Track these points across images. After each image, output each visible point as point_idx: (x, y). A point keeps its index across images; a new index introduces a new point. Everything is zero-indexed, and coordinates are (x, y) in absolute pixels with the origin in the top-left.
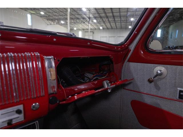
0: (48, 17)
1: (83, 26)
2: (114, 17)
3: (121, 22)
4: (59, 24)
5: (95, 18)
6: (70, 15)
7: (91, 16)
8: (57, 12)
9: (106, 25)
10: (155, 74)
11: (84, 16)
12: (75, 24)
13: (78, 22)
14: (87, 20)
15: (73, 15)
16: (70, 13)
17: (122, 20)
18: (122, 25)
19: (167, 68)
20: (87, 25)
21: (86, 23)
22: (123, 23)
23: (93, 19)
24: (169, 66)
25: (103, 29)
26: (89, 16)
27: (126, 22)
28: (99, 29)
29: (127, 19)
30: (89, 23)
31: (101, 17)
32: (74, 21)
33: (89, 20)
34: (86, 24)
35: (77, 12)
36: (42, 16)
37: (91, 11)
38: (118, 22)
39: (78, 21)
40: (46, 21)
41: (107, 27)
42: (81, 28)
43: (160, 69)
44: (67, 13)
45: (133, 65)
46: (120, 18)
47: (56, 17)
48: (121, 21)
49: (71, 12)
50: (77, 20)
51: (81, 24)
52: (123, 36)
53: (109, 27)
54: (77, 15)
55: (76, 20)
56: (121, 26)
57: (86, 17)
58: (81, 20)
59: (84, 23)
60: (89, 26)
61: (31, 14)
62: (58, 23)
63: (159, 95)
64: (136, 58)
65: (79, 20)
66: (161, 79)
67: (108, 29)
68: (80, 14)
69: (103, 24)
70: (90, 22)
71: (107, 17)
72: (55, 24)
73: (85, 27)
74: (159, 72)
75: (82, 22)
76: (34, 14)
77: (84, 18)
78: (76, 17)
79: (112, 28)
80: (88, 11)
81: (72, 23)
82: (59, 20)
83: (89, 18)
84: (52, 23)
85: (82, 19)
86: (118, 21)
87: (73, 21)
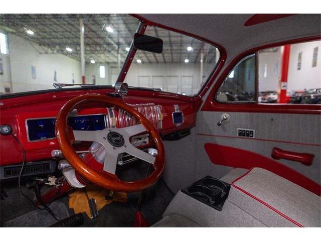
0: (41, 40)
1: (107, 57)
3: (172, 53)
4: (63, 54)
6: (85, 38)
7: (121, 40)
9: (147, 57)
10: (222, 119)
11: (110, 41)
12: (93, 53)
13: (97, 50)
14: (114, 48)
15: (88, 37)
16: (85, 34)
17: (174, 50)
18: (174, 58)
19: (230, 115)
20: (115, 56)
21: (112, 52)
22: (176, 55)
23: (126, 45)
24: (230, 113)
25: (143, 62)
26: (118, 40)
27: (181, 53)
28: (136, 63)
29: (182, 48)
30: (118, 53)
32: (92, 48)
33: (119, 48)
34: (113, 55)
35: (96, 34)
36: (28, 38)
37: (121, 32)
38: (168, 53)
39: (98, 48)
40: (37, 46)
41: (148, 59)
42: (103, 61)
43: (225, 115)
44: (79, 35)
45: (205, 113)
46: (171, 46)
47: (57, 41)
48: (171, 50)
49: (87, 33)
50: (96, 47)
51: (103, 53)
52: (176, 75)
53: (152, 61)
54: (97, 38)
55: (94, 46)
56: (172, 59)
57: (112, 42)
58: (103, 47)
59: (109, 52)
60: (117, 57)
61: (7, 33)
62: (62, 51)
63: (226, 136)
64: (208, 108)
65: (100, 47)
66: (227, 123)
67: (150, 62)
68: (101, 36)
69: (143, 55)
70: (120, 51)
72: (55, 52)
73: (111, 59)
74: (225, 117)
75: (106, 50)
76: (13, 33)
77: (109, 44)
78: (95, 42)
79: (158, 62)
80: (116, 33)
81: (88, 52)
82: (62, 46)
83: (119, 44)
84: (50, 51)
85: (105, 46)
86: (167, 50)
87: (88, 48)
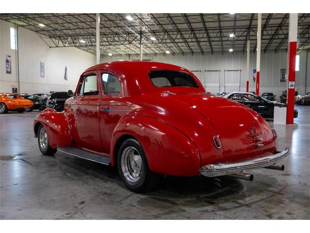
1: (128, 48)
2: (192, 30)
3: (210, 42)
4: (76, 46)
5: (154, 32)
6: (101, 28)
7: (144, 29)
8: (73, 22)
9: (178, 47)
11: (130, 29)
13: (115, 41)
14: (135, 38)
15: (105, 27)
20: (138, 47)
21: (134, 42)
22: (216, 43)
23: (149, 34)
25: (173, 54)
26: (141, 29)
27: (222, 41)
28: (165, 54)
29: (222, 35)
30: (140, 44)
31: (166, 31)
32: (109, 39)
33: (141, 37)
34: (134, 45)
35: (114, 23)
36: (39, 31)
37: (143, 20)
38: (205, 41)
39: (117, 39)
40: (48, 40)
42: (123, 53)
46: (207, 33)
47: (70, 32)
48: (209, 37)
49: (103, 22)
50: (114, 37)
52: (218, 69)
54: (115, 27)
55: (112, 36)
57: (133, 31)
58: (123, 37)
60: (140, 48)
61: (17, 27)
62: (74, 44)
65: (119, 37)
67: (183, 53)
68: (120, 25)
69: (172, 44)
70: (144, 40)
71: (179, 31)
72: (67, 45)
73: (133, 51)
75: (126, 40)
76: (23, 26)
77: (129, 33)
78: (113, 32)
79: (193, 53)
80: (138, 21)
81: (104, 43)
82: (75, 37)
83: (141, 33)
84: (61, 44)
85: (125, 35)
86: (203, 37)
87: (105, 39)
